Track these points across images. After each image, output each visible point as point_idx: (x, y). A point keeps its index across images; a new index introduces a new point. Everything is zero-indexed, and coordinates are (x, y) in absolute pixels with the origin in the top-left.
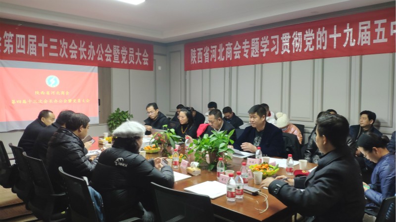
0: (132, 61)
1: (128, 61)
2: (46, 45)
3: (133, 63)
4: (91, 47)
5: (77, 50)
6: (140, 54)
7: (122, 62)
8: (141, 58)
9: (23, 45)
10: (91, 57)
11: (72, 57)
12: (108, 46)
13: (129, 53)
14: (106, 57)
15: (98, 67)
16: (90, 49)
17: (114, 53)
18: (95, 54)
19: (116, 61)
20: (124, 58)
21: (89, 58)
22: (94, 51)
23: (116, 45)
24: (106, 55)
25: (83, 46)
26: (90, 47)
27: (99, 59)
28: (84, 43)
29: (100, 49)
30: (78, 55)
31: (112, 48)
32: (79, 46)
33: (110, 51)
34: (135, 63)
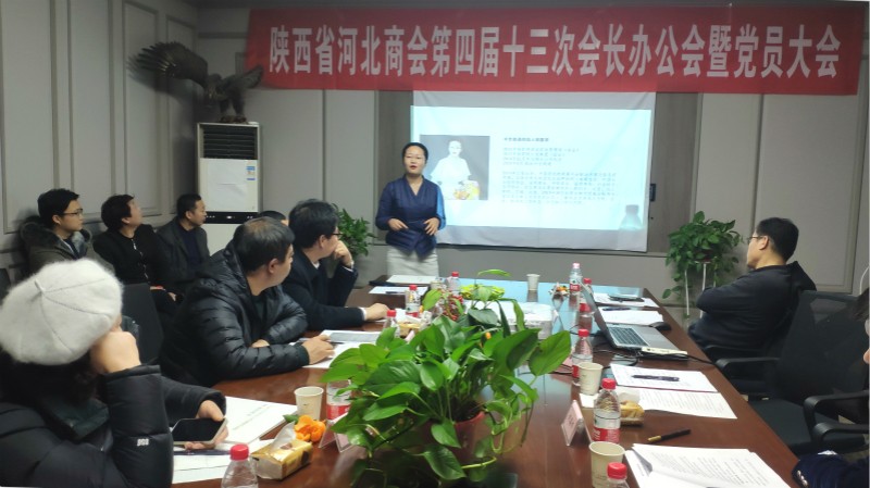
0: (773, 68)
1: (761, 69)
2: (521, 49)
3: (779, 72)
4: (641, 38)
5: (599, 51)
6: (809, 43)
7: (737, 74)
8: (810, 54)
9: (470, 53)
10: (639, 65)
11: (584, 70)
12: (694, 30)
13: (763, 44)
14: (684, 64)
15: (657, 93)
16: (636, 44)
17: (711, 50)
18: (649, 59)
19: (718, 70)
20: (745, 61)
21: (631, 71)
22: (647, 50)
23: (721, 22)
24: (685, 57)
25: (616, 39)
26: (636, 38)
27: (661, 70)
28: (620, 29)
29: (667, 42)
30: (601, 65)
31: (705, 36)
32: (605, 41)
33: (701, 44)
34: (784, 74)
